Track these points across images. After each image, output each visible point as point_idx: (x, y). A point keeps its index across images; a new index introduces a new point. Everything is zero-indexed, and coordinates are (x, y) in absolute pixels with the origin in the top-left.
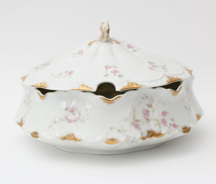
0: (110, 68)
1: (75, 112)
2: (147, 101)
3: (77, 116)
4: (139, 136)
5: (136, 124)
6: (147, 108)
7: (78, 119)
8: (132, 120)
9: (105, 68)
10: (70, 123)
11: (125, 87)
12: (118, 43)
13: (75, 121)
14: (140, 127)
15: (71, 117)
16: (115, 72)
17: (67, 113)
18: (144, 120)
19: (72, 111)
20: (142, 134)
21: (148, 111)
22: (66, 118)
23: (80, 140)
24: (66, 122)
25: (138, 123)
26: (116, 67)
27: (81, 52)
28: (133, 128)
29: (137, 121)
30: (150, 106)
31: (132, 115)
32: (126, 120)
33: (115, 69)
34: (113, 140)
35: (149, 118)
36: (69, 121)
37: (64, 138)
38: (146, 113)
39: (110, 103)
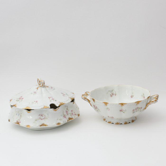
0: (50, 98)
1: (43, 116)
2: (66, 108)
3: (44, 117)
4: (67, 120)
5: (65, 117)
6: (67, 110)
7: (45, 118)
8: (63, 115)
9: (49, 98)
10: (42, 120)
11: (59, 104)
12: (48, 87)
13: (43, 119)
14: (66, 117)
15: (42, 118)
16: (53, 99)
17: (40, 116)
18: (67, 114)
19: (42, 115)
20: (67, 119)
21: (67, 111)
22: (40, 118)
23: (47, 125)
24: (40, 120)
25: (65, 116)
26: (52, 97)
27: (35, 93)
28: (64, 118)
29: (65, 115)
30: (67, 109)
31: (63, 113)
32: (61, 115)
33: (52, 98)
34: (59, 124)
35: (68, 113)
36: (41, 119)
37: (41, 126)
38: (67, 112)
39: (56, 110)
